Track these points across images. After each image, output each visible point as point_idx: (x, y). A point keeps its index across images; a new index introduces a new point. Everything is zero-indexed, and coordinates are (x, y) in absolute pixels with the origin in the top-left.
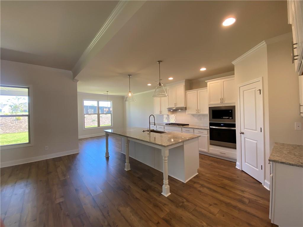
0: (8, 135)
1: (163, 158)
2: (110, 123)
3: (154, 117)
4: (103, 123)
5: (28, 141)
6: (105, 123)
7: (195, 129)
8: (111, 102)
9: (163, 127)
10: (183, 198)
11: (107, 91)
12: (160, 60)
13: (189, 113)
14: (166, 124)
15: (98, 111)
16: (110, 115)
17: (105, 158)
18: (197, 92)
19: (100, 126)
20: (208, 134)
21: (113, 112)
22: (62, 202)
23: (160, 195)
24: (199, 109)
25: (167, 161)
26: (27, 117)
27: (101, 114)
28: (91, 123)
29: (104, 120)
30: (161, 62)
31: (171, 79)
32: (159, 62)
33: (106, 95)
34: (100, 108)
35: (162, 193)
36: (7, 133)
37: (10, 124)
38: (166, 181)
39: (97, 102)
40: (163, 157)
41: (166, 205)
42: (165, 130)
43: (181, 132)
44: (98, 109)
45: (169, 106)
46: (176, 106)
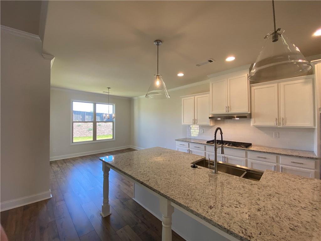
2: (112, 136)
4: (102, 133)
6: (104, 132)
7: (281, 157)
8: (113, 105)
9: (202, 146)
11: (109, 88)
13: (259, 124)
14: (208, 142)
15: (95, 118)
16: (111, 124)
18: (278, 85)
19: (97, 139)
20: (316, 168)
21: (116, 120)
24: (282, 116)
27: (98, 122)
28: (86, 133)
29: (103, 130)
31: (230, 59)
33: (107, 94)
42: (207, 152)
43: (245, 159)
44: (95, 114)
45: (212, 111)
46: (229, 112)
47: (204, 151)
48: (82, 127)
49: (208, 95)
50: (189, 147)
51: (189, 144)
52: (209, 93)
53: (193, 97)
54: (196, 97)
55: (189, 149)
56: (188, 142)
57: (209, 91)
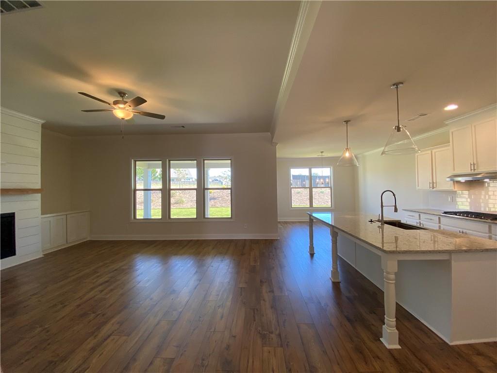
0: (224, 209)
1: (383, 274)
2: (330, 204)
3: (394, 195)
5: (230, 216)
8: (330, 168)
9: (436, 218)
10: (424, 367)
11: (322, 152)
12: (397, 81)
14: (445, 213)
15: (311, 183)
16: (328, 190)
17: (309, 254)
19: (314, 206)
21: (334, 185)
22: (244, 288)
23: (376, 340)
25: (394, 282)
26: (230, 190)
27: (314, 188)
30: (401, 85)
31: (452, 107)
32: (396, 85)
33: (320, 158)
34: (312, 178)
35: (380, 339)
36: (223, 206)
37: (226, 197)
38: (390, 319)
39: (308, 169)
40: (384, 272)
41: (379, 358)
42: (442, 226)
43: (487, 235)
44: (311, 178)
45: (454, 170)
46: (476, 171)
47: (438, 225)
48: (302, 194)
49: (448, 148)
50: (420, 219)
51: (420, 215)
52: (449, 145)
53: (430, 152)
54: (434, 151)
55: (420, 222)
56: (418, 212)
57: (449, 142)
